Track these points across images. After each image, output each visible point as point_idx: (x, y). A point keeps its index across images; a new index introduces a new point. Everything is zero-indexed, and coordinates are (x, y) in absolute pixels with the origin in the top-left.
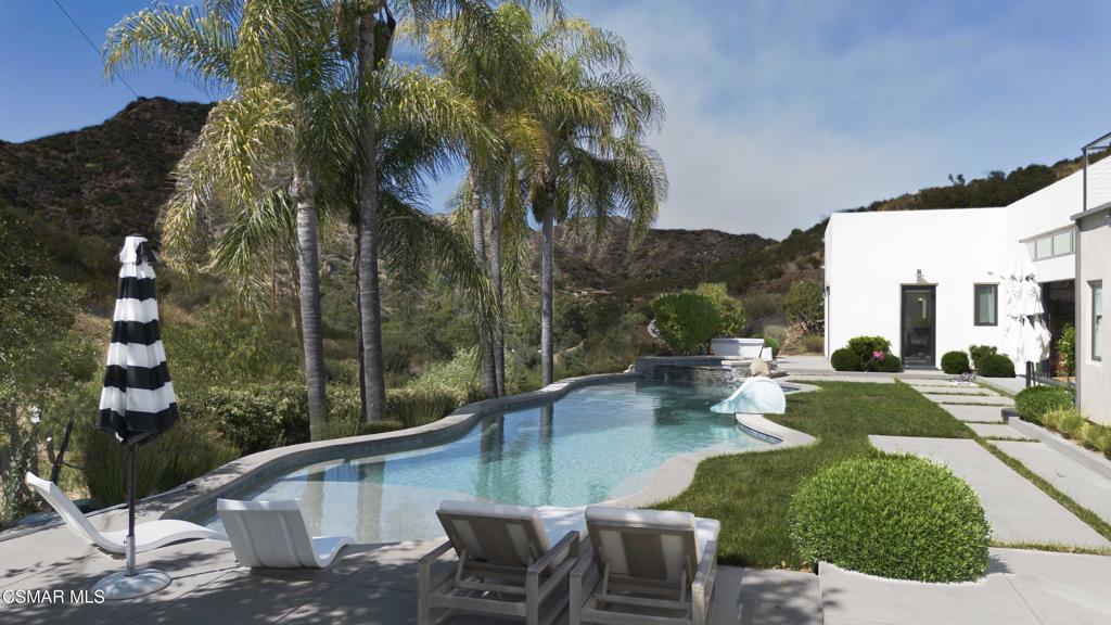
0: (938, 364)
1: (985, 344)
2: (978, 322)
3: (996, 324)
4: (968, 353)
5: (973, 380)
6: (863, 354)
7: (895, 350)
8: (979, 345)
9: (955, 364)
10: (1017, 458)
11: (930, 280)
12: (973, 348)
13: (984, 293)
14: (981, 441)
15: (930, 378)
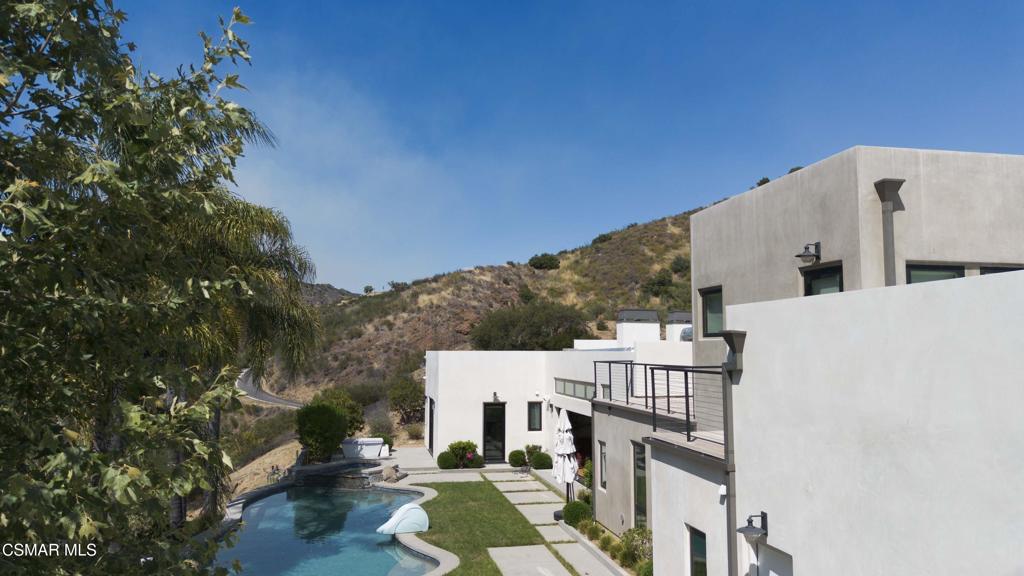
0: (507, 459)
1: (535, 444)
2: (531, 428)
3: (540, 429)
4: (525, 451)
5: (528, 472)
6: (459, 457)
7: (480, 451)
8: (531, 445)
9: (518, 460)
10: (571, 563)
11: (501, 400)
12: (528, 447)
13: (534, 408)
14: (548, 545)
15: (503, 471)
